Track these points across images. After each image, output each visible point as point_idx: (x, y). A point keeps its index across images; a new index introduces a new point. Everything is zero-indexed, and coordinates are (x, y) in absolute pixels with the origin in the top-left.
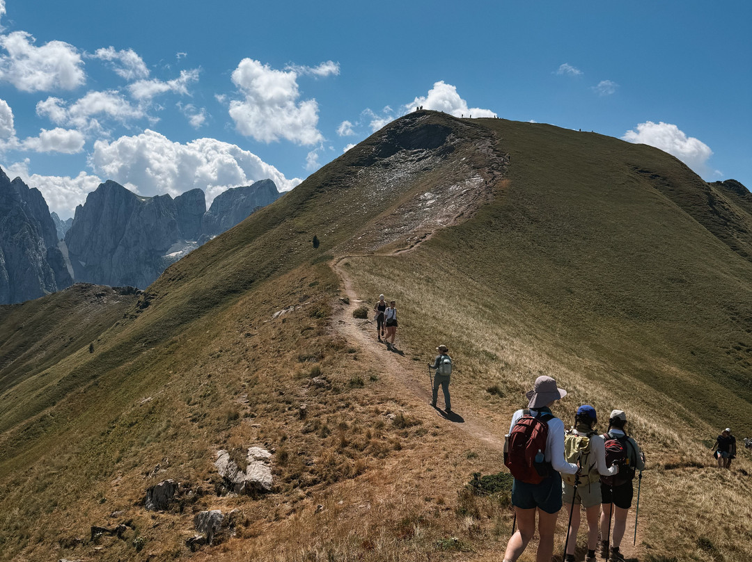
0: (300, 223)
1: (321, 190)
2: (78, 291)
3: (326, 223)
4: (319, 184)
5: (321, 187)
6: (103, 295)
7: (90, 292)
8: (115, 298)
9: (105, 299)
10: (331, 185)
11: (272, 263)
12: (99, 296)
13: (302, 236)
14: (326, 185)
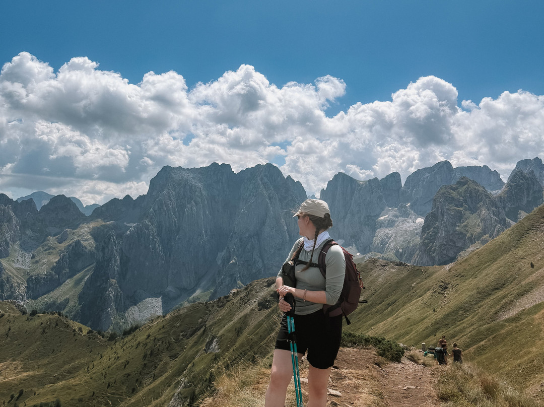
0: (521, 253)
1: (528, 232)
2: (371, 263)
3: (535, 254)
4: (526, 229)
5: (527, 231)
6: (386, 265)
7: (378, 264)
8: (393, 268)
9: (387, 268)
10: (533, 230)
11: (512, 275)
12: (383, 266)
13: (524, 260)
14: (530, 229)
